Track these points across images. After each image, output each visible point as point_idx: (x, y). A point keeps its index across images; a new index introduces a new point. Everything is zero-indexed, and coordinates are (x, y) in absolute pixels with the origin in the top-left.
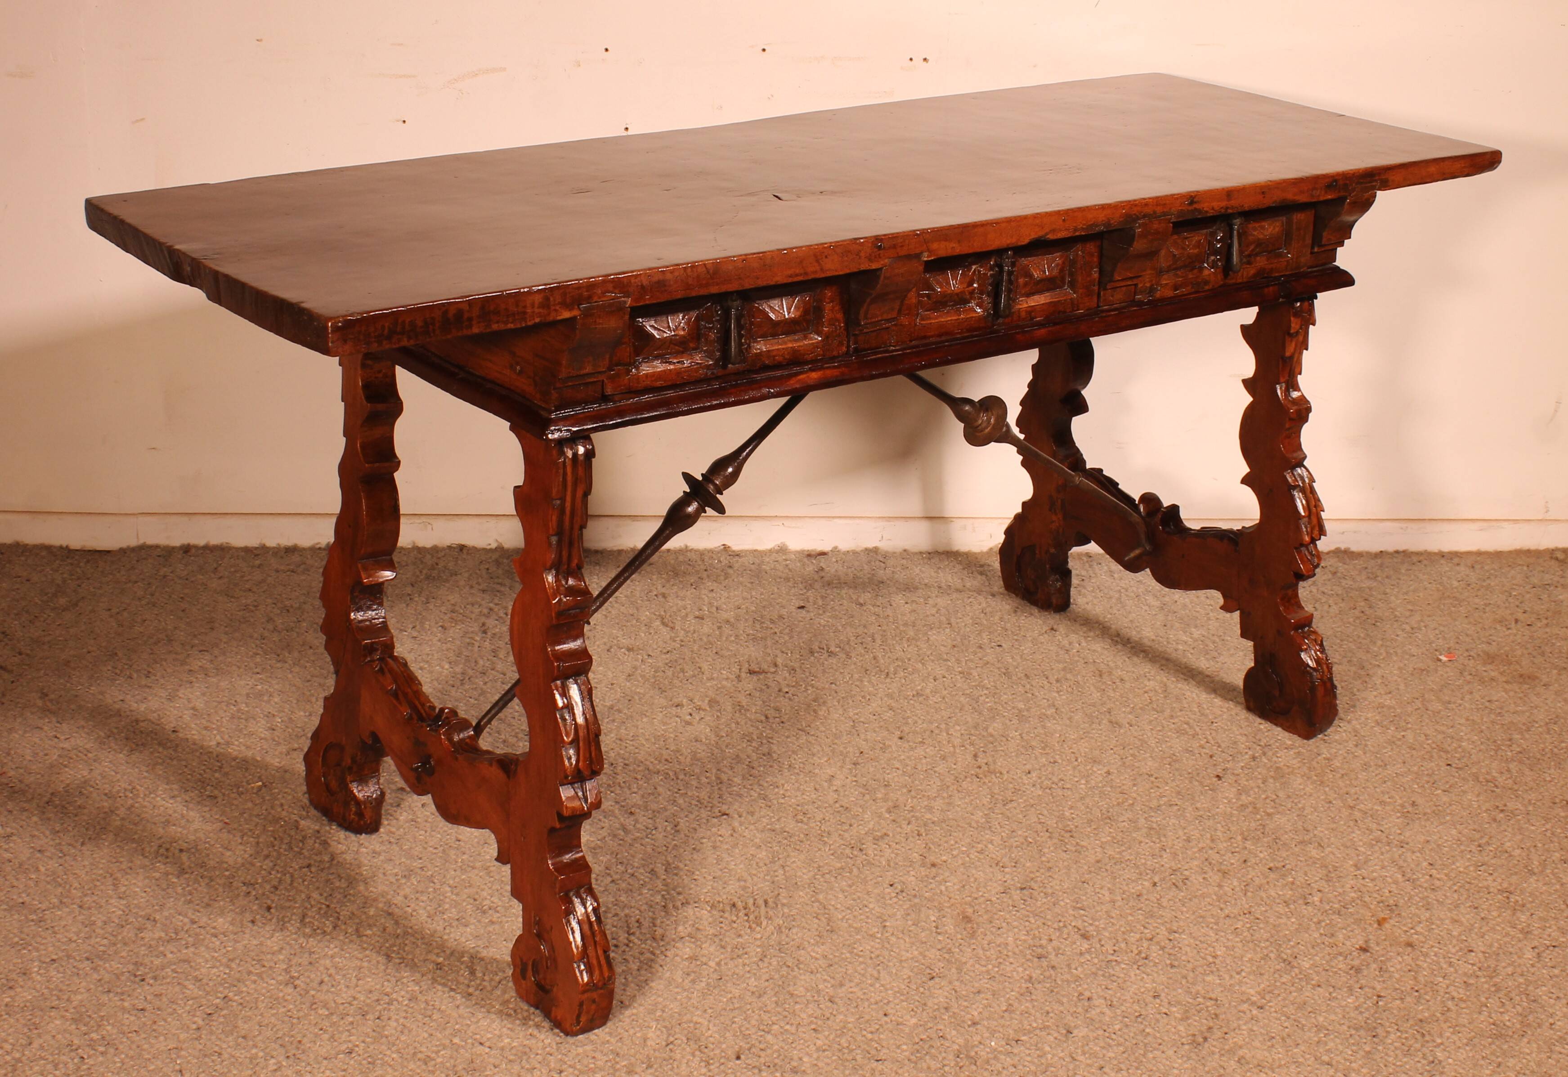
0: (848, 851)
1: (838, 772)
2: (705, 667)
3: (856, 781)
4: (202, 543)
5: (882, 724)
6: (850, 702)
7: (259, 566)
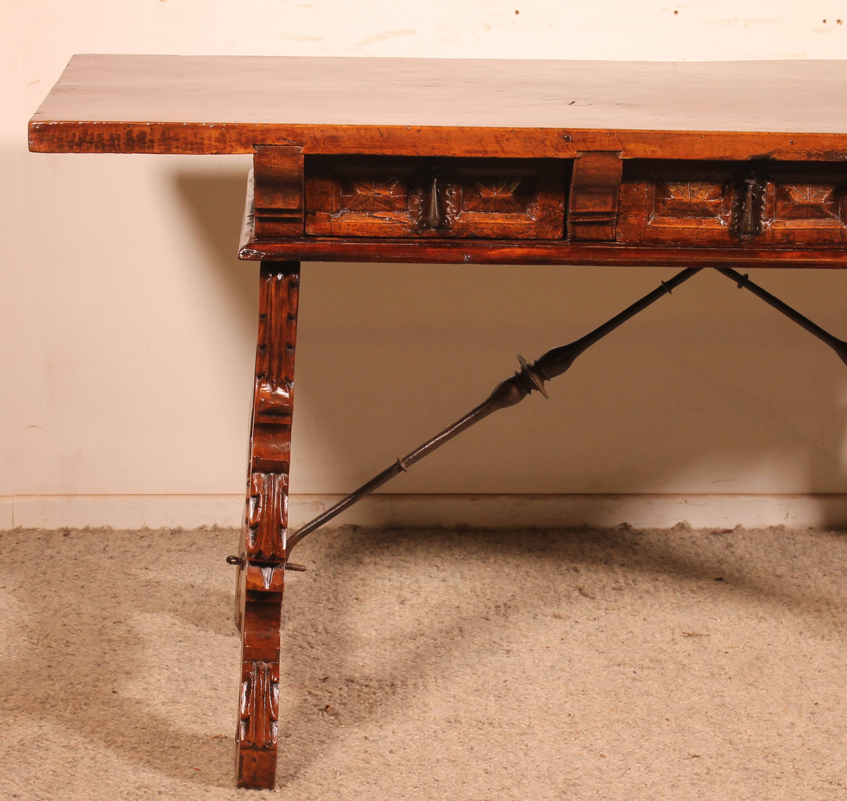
0: (826, 785)
1: (798, 721)
2: (637, 631)
3: (817, 728)
4: (81, 526)
5: (829, 679)
6: (792, 660)
7: (149, 546)
